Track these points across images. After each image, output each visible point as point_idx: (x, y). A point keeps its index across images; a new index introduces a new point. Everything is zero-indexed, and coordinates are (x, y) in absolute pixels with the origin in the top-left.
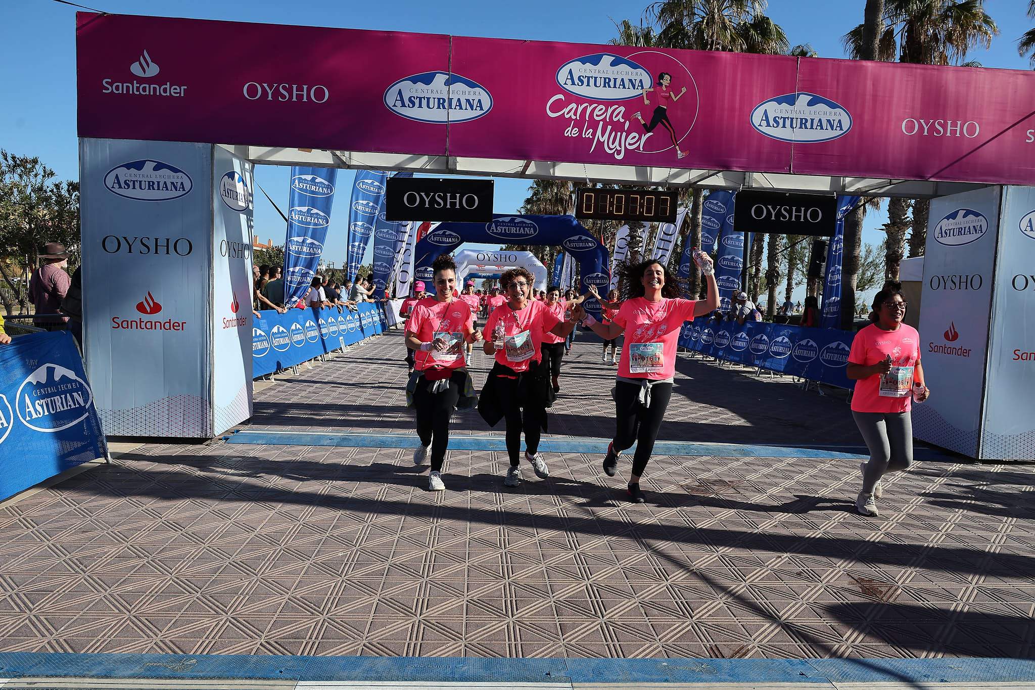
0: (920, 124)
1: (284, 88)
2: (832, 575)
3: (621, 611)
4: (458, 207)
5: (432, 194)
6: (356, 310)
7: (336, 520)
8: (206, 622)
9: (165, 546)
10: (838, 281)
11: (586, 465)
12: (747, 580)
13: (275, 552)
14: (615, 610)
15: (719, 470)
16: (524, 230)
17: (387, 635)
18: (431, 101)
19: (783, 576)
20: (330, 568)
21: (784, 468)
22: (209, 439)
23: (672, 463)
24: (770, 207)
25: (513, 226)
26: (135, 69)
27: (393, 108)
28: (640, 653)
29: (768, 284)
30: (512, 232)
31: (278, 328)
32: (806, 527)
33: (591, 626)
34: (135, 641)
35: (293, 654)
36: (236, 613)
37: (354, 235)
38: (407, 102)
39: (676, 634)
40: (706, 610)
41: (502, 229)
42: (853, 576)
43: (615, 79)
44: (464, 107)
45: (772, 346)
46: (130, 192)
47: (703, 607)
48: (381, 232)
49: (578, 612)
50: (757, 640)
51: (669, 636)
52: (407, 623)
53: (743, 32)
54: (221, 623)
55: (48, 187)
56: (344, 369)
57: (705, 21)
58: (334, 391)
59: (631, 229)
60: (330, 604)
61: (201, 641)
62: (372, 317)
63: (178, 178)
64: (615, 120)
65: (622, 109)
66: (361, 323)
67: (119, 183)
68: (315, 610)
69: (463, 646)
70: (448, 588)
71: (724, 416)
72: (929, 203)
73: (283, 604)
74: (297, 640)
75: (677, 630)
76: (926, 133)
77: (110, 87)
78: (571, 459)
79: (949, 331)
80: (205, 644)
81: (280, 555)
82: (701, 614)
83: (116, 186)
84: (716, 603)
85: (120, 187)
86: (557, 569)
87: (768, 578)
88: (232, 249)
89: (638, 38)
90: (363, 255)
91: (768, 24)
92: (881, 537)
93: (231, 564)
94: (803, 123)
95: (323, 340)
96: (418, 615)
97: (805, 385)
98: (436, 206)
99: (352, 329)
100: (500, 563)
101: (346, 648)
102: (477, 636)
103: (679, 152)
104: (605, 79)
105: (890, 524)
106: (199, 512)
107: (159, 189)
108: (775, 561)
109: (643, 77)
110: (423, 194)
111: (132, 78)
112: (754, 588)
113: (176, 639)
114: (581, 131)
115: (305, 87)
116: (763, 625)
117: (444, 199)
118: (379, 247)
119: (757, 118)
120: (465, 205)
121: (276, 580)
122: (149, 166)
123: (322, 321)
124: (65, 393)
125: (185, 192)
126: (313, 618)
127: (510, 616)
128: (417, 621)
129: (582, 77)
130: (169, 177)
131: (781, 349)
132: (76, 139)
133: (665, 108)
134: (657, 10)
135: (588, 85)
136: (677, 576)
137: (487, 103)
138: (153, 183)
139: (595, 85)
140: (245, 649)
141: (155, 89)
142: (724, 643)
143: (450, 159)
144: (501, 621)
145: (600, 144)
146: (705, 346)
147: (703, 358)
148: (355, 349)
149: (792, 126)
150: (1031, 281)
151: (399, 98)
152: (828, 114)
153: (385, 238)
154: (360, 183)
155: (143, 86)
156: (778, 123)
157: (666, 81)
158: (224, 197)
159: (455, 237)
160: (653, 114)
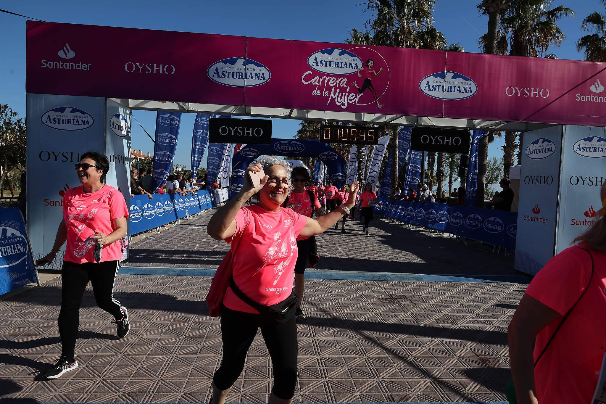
0: (516, 90)
1: (149, 66)
2: (462, 352)
3: (337, 374)
4: (251, 135)
5: (236, 128)
7: (173, 320)
8: (87, 383)
10: (475, 179)
11: (325, 287)
12: (413, 355)
13: (134, 339)
14: (333, 373)
15: (402, 289)
16: (296, 149)
17: (196, 389)
18: (235, 74)
19: (434, 352)
20: (166, 349)
21: (440, 288)
23: (375, 285)
24: (431, 136)
25: (289, 146)
26: (61, 54)
27: (213, 78)
28: (346, 399)
29: (437, 180)
30: (289, 149)
31: (148, 205)
32: (450, 323)
33: (318, 383)
34: (42, 394)
35: (138, 402)
36: (106, 377)
37: (195, 150)
38: (221, 75)
39: (368, 388)
40: (387, 373)
41: (283, 148)
42: (475, 352)
43: (342, 63)
44: (254, 78)
45: (437, 216)
46: (56, 126)
47: (385, 371)
48: (212, 149)
49: (311, 375)
50: (415, 391)
51: (363, 389)
52: (208, 382)
53: (421, 36)
54: (96, 383)
55: (13, 122)
56: (187, 230)
57: (399, 29)
59: (358, 148)
60: (163, 372)
61: (83, 394)
62: (206, 198)
63: (85, 118)
64: (342, 86)
65: (346, 80)
66: (199, 202)
67: (50, 120)
68: (154, 374)
69: (241, 396)
71: (408, 257)
73: (134, 372)
74: (141, 393)
75: (369, 386)
76: (519, 95)
77: (46, 64)
78: (316, 283)
79: (535, 209)
80: (85, 396)
81: (136, 341)
82: (383, 376)
83: (48, 122)
84: (393, 369)
85: (51, 122)
86: (301, 349)
87: (425, 353)
88: (117, 159)
89: (362, 39)
90: (200, 162)
91: (435, 32)
92: (493, 328)
93: (106, 347)
94: (449, 89)
95: (176, 212)
97: (457, 239)
98: (238, 135)
99: (193, 205)
101: (170, 398)
102: (249, 390)
103: (378, 105)
104: (336, 62)
105: (499, 321)
106: (90, 316)
107: (74, 124)
108: (430, 343)
109: (358, 62)
110: (230, 128)
111: (59, 59)
112: (416, 360)
113: (68, 393)
114: (322, 92)
115: (161, 65)
116: (420, 382)
117: (243, 131)
118: (211, 157)
119: (423, 85)
120: (255, 134)
121: (132, 357)
122: (68, 110)
123: (175, 201)
124: (13, 244)
125: (89, 126)
126: (152, 380)
127: (271, 378)
129: (322, 62)
130: (80, 117)
131: (443, 218)
132: (25, 94)
133: (371, 79)
134: (372, 23)
135: (326, 66)
136: (372, 353)
137: (267, 76)
138: (71, 120)
139: (330, 66)
140: (109, 399)
141: (72, 66)
142: (395, 393)
143: (247, 107)
144: (265, 381)
145: (333, 100)
146: (400, 216)
147: (399, 223)
148: (195, 217)
149: (443, 90)
150: (581, 180)
151: (216, 73)
152: (464, 84)
153: (215, 152)
154: (199, 120)
155: (65, 64)
156: (435, 89)
157: (371, 63)
158: (113, 128)
159: (255, 152)
160: (363, 83)
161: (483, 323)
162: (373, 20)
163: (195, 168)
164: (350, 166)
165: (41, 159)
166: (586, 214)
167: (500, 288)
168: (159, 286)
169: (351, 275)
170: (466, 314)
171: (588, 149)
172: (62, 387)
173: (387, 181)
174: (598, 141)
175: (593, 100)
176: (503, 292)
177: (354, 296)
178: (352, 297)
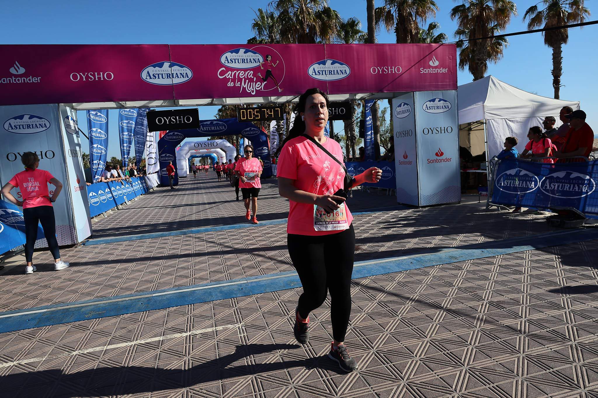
0: (378, 68)
1: (91, 74)
4: (183, 122)
5: (169, 117)
6: (131, 181)
9: (79, 277)
11: (257, 230)
14: (264, 265)
16: (219, 127)
18: (164, 75)
20: (153, 272)
22: (76, 244)
25: (212, 126)
26: (12, 71)
27: (146, 80)
30: (212, 129)
31: (92, 193)
36: (121, 287)
37: (123, 140)
38: (152, 77)
41: (206, 128)
43: (247, 59)
44: (179, 77)
46: (18, 131)
48: (137, 137)
49: (250, 268)
51: (282, 268)
52: (188, 279)
53: (318, 15)
54: (116, 290)
57: (299, 11)
58: (129, 221)
61: (111, 294)
63: (42, 121)
64: (249, 77)
65: (252, 72)
66: (133, 188)
67: (11, 127)
68: (151, 282)
69: (209, 281)
72: (392, 100)
73: (138, 283)
79: (405, 155)
81: (130, 272)
83: (10, 128)
85: (12, 129)
86: (243, 260)
89: (267, 18)
90: (129, 150)
91: (330, 11)
93: (111, 277)
94: (330, 72)
95: (114, 199)
96: (191, 277)
98: (172, 123)
100: (221, 261)
103: (279, 89)
107: (33, 128)
109: (259, 57)
110: (165, 118)
111: (11, 75)
114: (235, 83)
115: (101, 73)
117: (176, 119)
118: (138, 145)
119: (311, 71)
120: (186, 121)
121: (132, 278)
122: (26, 118)
123: (113, 188)
125: (47, 128)
126: (152, 284)
127: (226, 272)
128: (191, 279)
129: (232, 60)
130: (38, 121)
133: (271, 70)
135: (235, 63)
137: (190, 74)
138: (30, 125)
139: (238, 62)
141: (24, 80)
143: (176, 101)
144: (223, 274)
145: (244, 89)
148: (133, 202)
149: (326, 74)
150: (431, 131)
151: (148, 75)
152: (340, 67)
154: (122, 111)
155: (18, 78)
156: (320, 73)
157: (269, 58)
158: (66, 128)
159: (180, 135)
160: (266, 73)
162: (274, 2)
163: (126, 156)
164: (272, 139)
165: (9, 160)
166: (437, 154)
167: (383, 214)
171: (433, 108)
172: (96, 294)
174: (439, 101)
175: (432, 71)
176: (384, 216)
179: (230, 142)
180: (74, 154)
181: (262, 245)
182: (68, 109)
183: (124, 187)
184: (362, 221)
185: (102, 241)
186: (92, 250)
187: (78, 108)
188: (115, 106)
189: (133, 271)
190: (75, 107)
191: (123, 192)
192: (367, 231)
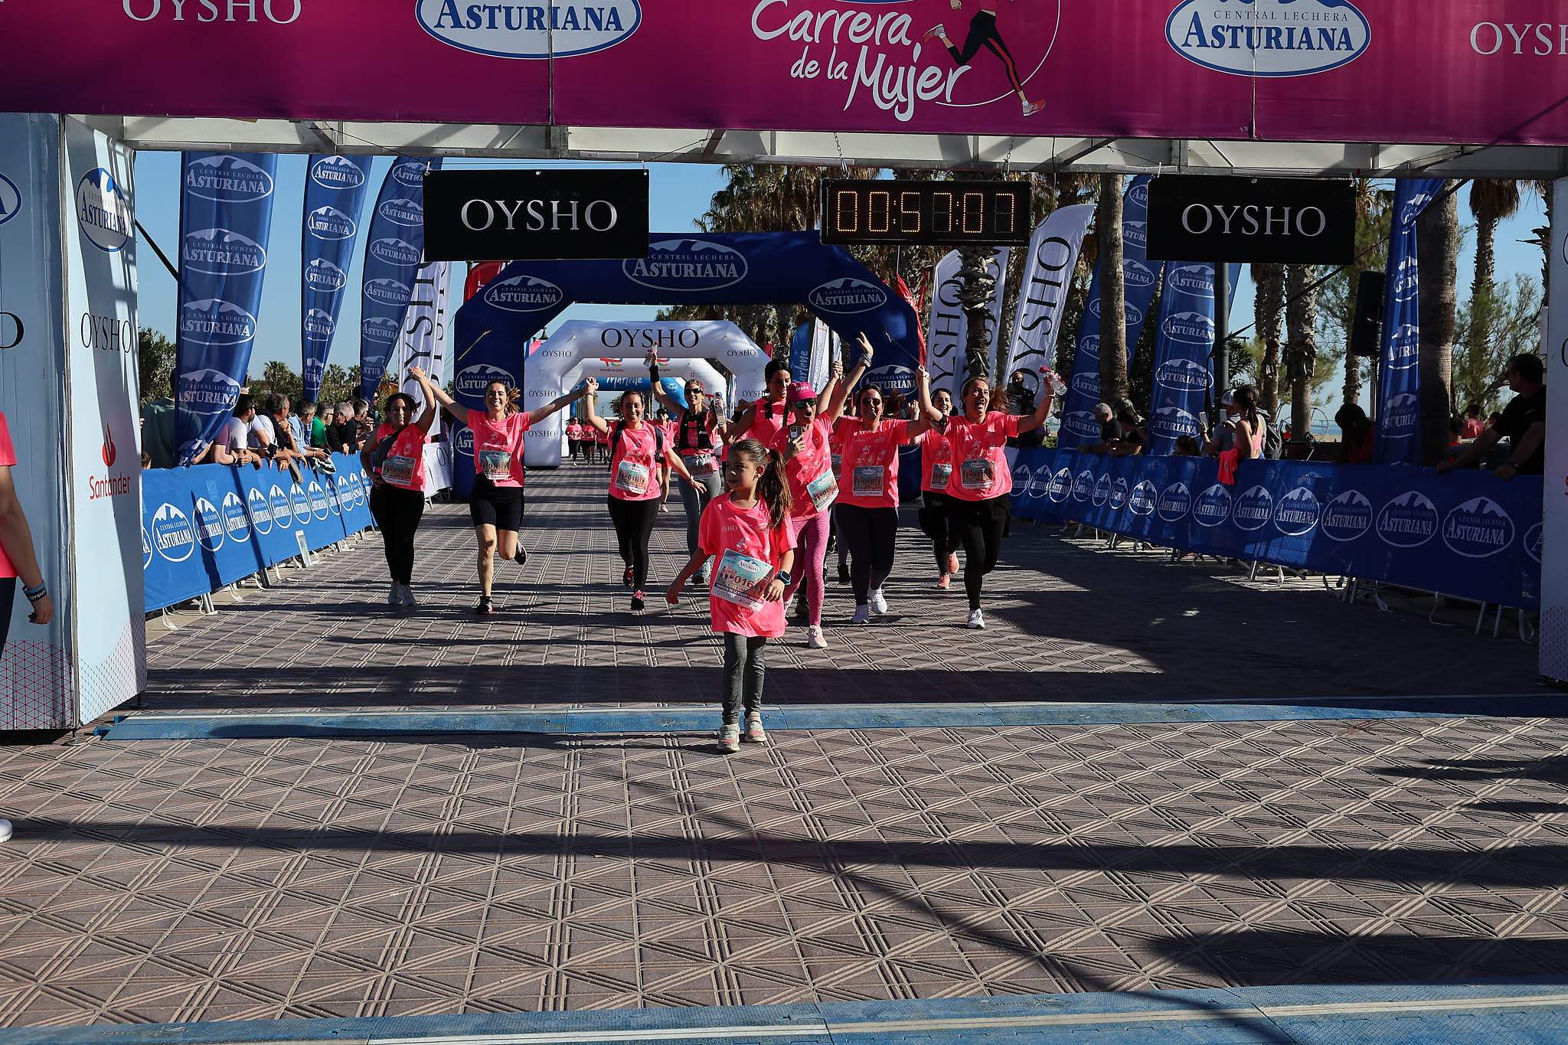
0: (1505, 32)
2: (1307, 888)
3: (916, 946)
4: (575, 227)
5: (520, 202)
6: (331, 470)
8: (178, 988)
9: (54, 896)
10: (1412, 358)
11: (862, 749)
13: (268, 896)
14: (906, 945)
16: (714, 269)
17: (503, 989)
18: (515, 13)
20: (379, 913)
22: (69, 730)
23: (1037, 739)
24: (1219, 208)
25: (687, 262)
27: (434, 29)
28: (947, 994)
29: (1289, 377)
30: (686, 275)
31: (168, 509)
32: (1281, 824)
33: (863, 966)
34: (63, 1013)
36: (228, 975)
38: (464, 18)
39: (1010, 970)
40: (1069, 940)
41: (661, 269)
44: (582, 25)
45: (1278, 511)
47: (1063, 936)
49: (840, 951)
50: (1152, 971)
51: (997, 973)
52: (537, 974)
54: (206, 988)
58: (305, 642)
59: (965, 259)
61: (180, 1010)
64: (893, 41)
65: (906, 19)
68: (367, 965)
69: (639, 997)
70: (602, 930)
72: (1552, 185)
73: (307, 962)
74: (347, 1002)
75: (1014, 965)
76: (1518, 51)
78: (828, 740)
80: (189, 1012)
81: (279, 899)
82: (1057, 945)
84: (1085, 932)
86: (801, 899)
87: (1190, 896)
88: (101, 333)
92: (1420, 832)
93: (191, 914)
94: (1273, 38)
96: (555, 965)
97: (1350, 592)
98: (529, 227)
99: (321, 512)
100: (696, 894)
101: (436, 1007)
102: (659, 986)
103: (1025, 103)
105: (1445, 814)
110: (501, 203)
112: (1160, 910)
113: (136, 1009)
114: (823, 67)
118: (372, 320)
119: (1179, 29)
120: (589, 223)
121: (283, 932)
123: (257, 492)
125: (6, 216)
126: (370, 976)
127: (719, 960)
128: (554, 973)
131: (1297, 517)
133: (994, 14)
136: (1025, 900)
137: (629, 18)
140: (260, 1015)
142: (1091, 976)
143: (555, 131)
144: (704, 967)
145: (864, 91)
146: (1139, 521)
147: (1135, 547)
148: (330, 559)
149: (1250, 45)
151: (447, 10)
152: (1322, 17)
153: (387, 300)
156: (1221, 39)
158: (85, 224)
159: (548, 291)
160: (969, 28)
161: (1392, 821)
163: (310, 361)
164: (938, 333)
167: (1476, 730)
168: (286, 766)
169: (953, 711)
170: (1338, 800)
172: (111, 998)
173: (1085, 385)
176: (1483, 741)
177: (966, 768)
178: (957, 772)
179: (749, 333)
180: (104, 333)
181: (892, 828)
182: (100, 140)
183: (299, 489)
184: (1372, 752)
185: (182, 725)
186: (134, 763)
187: (144, 138)
188: (295, 140)
189: (291, 893)
190: (128, 137)
191: (292, 509)
192: (1407, 810)
